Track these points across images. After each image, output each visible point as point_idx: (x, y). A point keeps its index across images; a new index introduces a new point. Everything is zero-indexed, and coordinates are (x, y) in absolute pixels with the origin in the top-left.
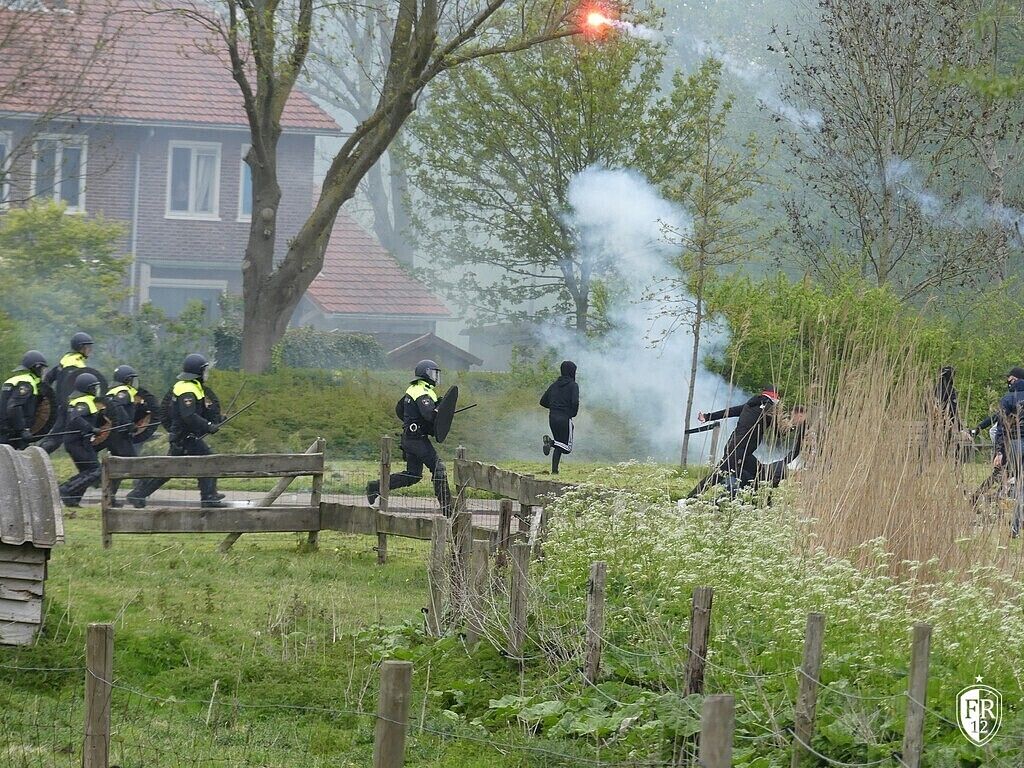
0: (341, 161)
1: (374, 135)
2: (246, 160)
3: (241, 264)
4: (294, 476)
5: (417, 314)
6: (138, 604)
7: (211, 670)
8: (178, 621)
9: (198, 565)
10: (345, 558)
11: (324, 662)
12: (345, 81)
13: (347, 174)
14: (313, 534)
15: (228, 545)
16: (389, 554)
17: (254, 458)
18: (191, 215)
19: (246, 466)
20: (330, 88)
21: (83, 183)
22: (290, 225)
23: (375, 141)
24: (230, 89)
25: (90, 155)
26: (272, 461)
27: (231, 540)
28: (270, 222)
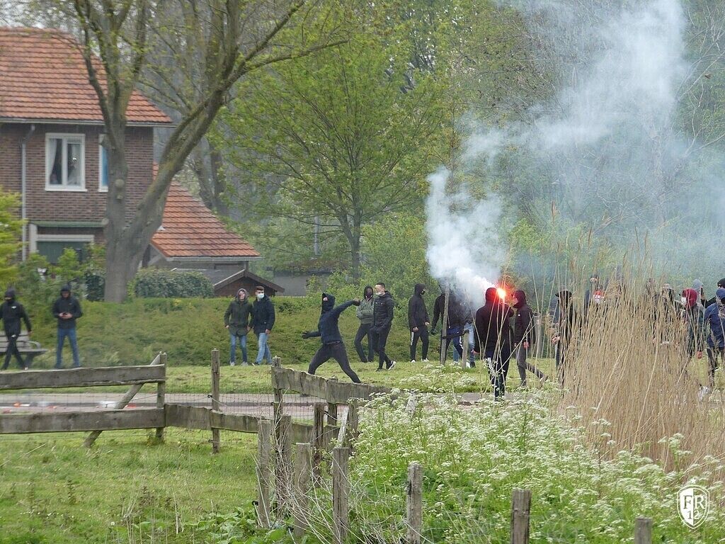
1: (196, 123)
2: (102, 145)
4: (142, 384)
5: (234, 256)
9: (66, 459)
10: (186, 448)
13: (177, 152)
14: (160, 430)
15: (91, 442)
16: (222, 445)
17: (109, 370)
18: (64, 187)
19: (105, 376)
22: (138, 193)
23: (197, 127)
24: (88, 95)
26: (123, 372)
27: (94, 437)
28: (122, 190)
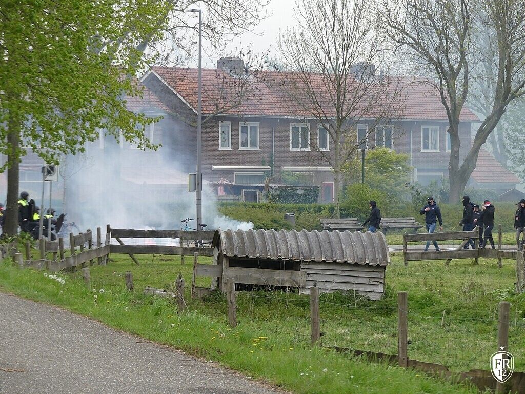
0: (480, 131)
1: (491, 121)
2: (448, 131)
3: (448, 167)
6: (417, 285)
7: (442, 306)
8: (431, 290)
9: (437, 271)
10: (488, 266)
11: (481, 303)
12: (481, 103)
13: (483, 135)
14: (476, 258)
15: (447, 264)
16: (503, 265)
17: (455, 233)
18: (430, 151)
19: (453, 236)
20: (476, 106)
21: (393, 141)
22: (464, 154)
24: (441, 108)
25: (395, 131)
27: (448, 262)
28: (457, 152)
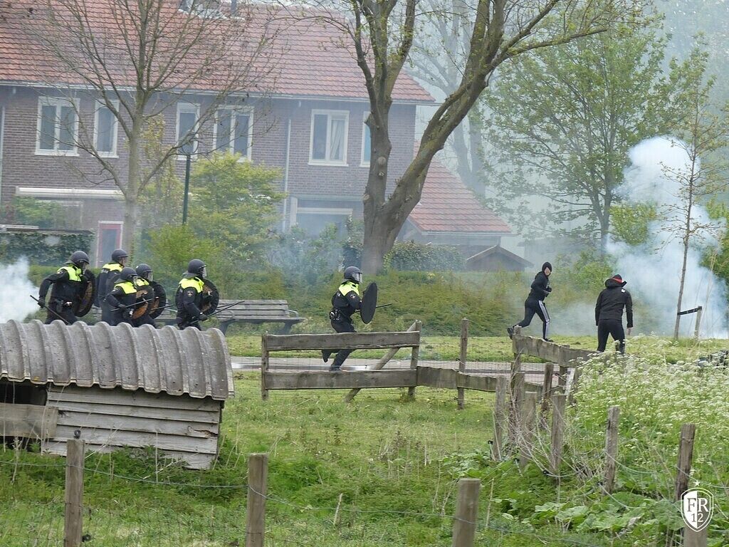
0: (435, 123)
1: (458, 104)
2: (366, 123)
3: (361, 197)
4: (399, 348)
5: (487, 232)
6: (287, 439)
7: (337, 486)
8: (314, 451)
9: (330, 411)
10: (434, 405)
11: (418, 479)
12: (438, 66)
13: (439, 132)
14: (412, 389)
15: (351, 398)
16: (466, 403)
17: (370, 335)
18: (327, 162)
19: (364, 341)
20: (427, 72)
21: (250, 140)
22: (397, 168)
23: (459, 109)
24: (355, 73)
25: (256, 121)
26: (384, 337)
27: (353, 393)
28: (384, 167)
